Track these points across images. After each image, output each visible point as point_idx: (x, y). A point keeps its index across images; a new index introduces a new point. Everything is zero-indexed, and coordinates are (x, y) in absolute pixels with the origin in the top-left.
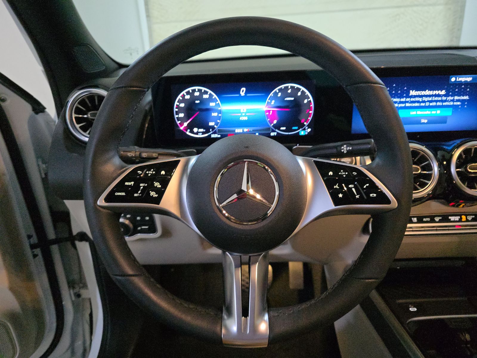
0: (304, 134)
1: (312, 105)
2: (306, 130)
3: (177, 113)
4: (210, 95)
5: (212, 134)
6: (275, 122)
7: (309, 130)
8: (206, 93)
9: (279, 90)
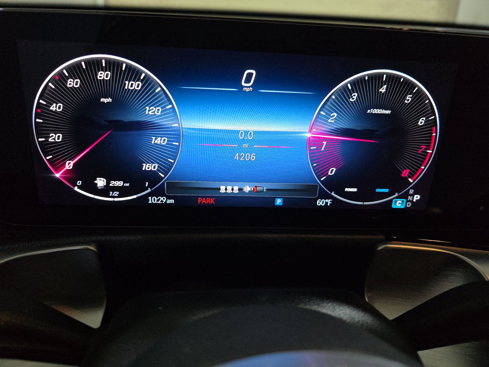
0: (403, 207)
1: (437, 134)
2: (410, 198)
3: (43, 131)
4: (147, 81)
5: (151, 194)
6: (332, 171)
7: (417, 197)
8: (134, 74)
9: (353, 83)
